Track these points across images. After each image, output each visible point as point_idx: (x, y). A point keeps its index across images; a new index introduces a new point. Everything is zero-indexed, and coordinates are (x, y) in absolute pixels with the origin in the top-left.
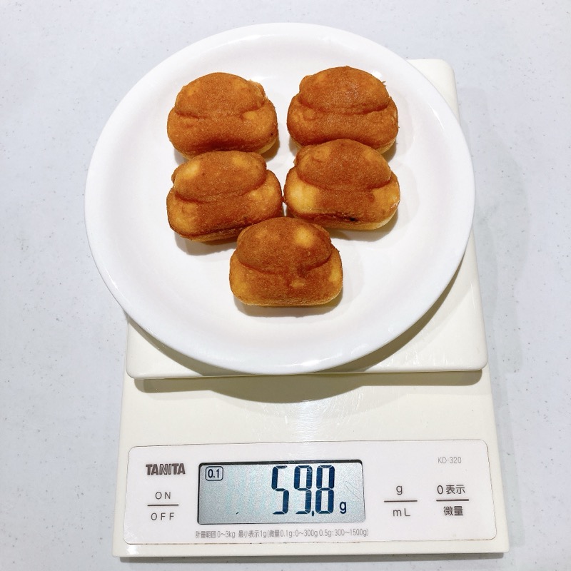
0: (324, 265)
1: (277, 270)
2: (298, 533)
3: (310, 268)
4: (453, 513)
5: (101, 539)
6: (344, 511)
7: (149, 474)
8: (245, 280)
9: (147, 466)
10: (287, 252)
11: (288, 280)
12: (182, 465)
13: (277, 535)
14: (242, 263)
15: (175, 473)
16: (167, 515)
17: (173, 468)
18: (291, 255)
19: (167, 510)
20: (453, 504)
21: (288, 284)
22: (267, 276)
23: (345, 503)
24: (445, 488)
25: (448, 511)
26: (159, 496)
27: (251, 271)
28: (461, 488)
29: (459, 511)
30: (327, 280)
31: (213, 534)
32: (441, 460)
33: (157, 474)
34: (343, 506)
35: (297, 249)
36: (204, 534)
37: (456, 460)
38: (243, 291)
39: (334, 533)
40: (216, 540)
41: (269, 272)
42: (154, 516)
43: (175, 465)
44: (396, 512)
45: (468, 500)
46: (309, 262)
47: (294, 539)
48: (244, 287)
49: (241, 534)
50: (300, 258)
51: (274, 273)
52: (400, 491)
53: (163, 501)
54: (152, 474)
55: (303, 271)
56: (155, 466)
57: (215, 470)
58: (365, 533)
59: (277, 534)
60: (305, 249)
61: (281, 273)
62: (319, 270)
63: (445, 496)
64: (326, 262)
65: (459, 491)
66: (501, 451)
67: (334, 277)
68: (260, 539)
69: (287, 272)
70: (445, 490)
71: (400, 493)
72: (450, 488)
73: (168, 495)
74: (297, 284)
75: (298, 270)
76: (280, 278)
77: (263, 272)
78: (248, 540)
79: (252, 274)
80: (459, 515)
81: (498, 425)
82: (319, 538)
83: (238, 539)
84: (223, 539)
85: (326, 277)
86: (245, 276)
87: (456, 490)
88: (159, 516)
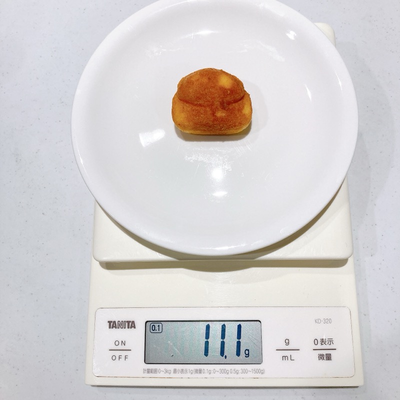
0: (239, 102)
1: (206, 103)
2: (215, 371)
3: (229, 103)
4: (325, 358)
5: (77, 370)
6: (247, 355)
7: (110, 327)
8: (183, 111)
9: (108, 322)
10: (213, 90)
11: (213, 111)
12: (133, 322)
13: (200, 373)
14: (181, 100)
15: (128, 328)
16: (123, 357)
17: (127, 324)
18: (216, 93)
19: (123, 353)
20: (324, 352)
21: (213, 114)
22: (198, 108)
23: (248, 350)
24: (319, 341)
25: (321, 357)
26: (117, 343)
27: (188, 105)
28: (331, 341)
29: (329, 357)
30: (241, 112)
31: (155, 371)
32: (317, 321)
33: (116, 328)
34: (247, 352)
35: (220, 89)
36: (149, 371)
37: (328, 321)
38: (181, 119)
39: (241, 371)
40: (158, 375)
41: (200, 105)
42: (114, 358)
43: (129, 322)
44: (284, 357)
45: (335, 349)
46: (228, 99)
47: (212, 375)
48: (182, 117)
49: (175, 371)
50: (222, 96)
51: (204, 106)
52: (287, 342)
53: (120, 347)
54: (112, 328)
55: (224, 105)
56: (115, 322)
57: (156, 325)
58: (262, 372)
59: (200, 371)
60: (226, 89)
61: (208, 106)
62: (236, 105)
63: (319, 346)
64: (240, 100)
65: (329, 343)
66: (359, 312)
67: (246, 111)
68: (189, 375)
69: (212, 105)
70: (319, 342)
71: (288, 344)
72: (323, 341)
73: (124, 343)
74: (220, 114)
75: (221, 104)
76: (208, 109)
77: (196, 105)
78: (180, 375)
79: (188, 107)
80: (329, 359)
81: (358, 294)
82: (230, 375)
83: (172, 375)
84: (162, 375)
85: (240, 110)
86: (183, 108)
87: (327, 342)
88: (117, 358)
